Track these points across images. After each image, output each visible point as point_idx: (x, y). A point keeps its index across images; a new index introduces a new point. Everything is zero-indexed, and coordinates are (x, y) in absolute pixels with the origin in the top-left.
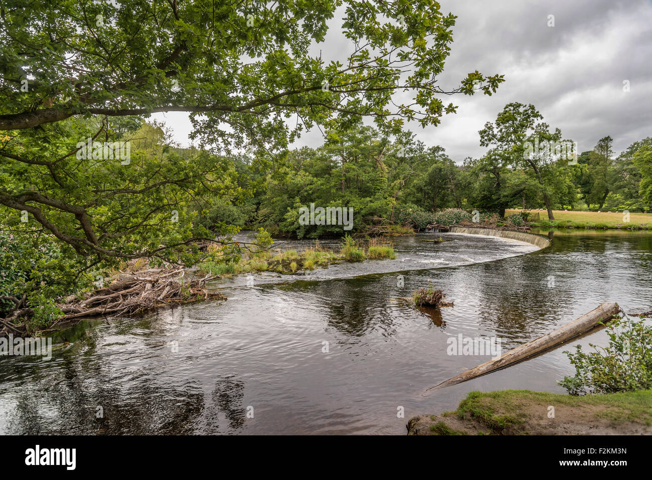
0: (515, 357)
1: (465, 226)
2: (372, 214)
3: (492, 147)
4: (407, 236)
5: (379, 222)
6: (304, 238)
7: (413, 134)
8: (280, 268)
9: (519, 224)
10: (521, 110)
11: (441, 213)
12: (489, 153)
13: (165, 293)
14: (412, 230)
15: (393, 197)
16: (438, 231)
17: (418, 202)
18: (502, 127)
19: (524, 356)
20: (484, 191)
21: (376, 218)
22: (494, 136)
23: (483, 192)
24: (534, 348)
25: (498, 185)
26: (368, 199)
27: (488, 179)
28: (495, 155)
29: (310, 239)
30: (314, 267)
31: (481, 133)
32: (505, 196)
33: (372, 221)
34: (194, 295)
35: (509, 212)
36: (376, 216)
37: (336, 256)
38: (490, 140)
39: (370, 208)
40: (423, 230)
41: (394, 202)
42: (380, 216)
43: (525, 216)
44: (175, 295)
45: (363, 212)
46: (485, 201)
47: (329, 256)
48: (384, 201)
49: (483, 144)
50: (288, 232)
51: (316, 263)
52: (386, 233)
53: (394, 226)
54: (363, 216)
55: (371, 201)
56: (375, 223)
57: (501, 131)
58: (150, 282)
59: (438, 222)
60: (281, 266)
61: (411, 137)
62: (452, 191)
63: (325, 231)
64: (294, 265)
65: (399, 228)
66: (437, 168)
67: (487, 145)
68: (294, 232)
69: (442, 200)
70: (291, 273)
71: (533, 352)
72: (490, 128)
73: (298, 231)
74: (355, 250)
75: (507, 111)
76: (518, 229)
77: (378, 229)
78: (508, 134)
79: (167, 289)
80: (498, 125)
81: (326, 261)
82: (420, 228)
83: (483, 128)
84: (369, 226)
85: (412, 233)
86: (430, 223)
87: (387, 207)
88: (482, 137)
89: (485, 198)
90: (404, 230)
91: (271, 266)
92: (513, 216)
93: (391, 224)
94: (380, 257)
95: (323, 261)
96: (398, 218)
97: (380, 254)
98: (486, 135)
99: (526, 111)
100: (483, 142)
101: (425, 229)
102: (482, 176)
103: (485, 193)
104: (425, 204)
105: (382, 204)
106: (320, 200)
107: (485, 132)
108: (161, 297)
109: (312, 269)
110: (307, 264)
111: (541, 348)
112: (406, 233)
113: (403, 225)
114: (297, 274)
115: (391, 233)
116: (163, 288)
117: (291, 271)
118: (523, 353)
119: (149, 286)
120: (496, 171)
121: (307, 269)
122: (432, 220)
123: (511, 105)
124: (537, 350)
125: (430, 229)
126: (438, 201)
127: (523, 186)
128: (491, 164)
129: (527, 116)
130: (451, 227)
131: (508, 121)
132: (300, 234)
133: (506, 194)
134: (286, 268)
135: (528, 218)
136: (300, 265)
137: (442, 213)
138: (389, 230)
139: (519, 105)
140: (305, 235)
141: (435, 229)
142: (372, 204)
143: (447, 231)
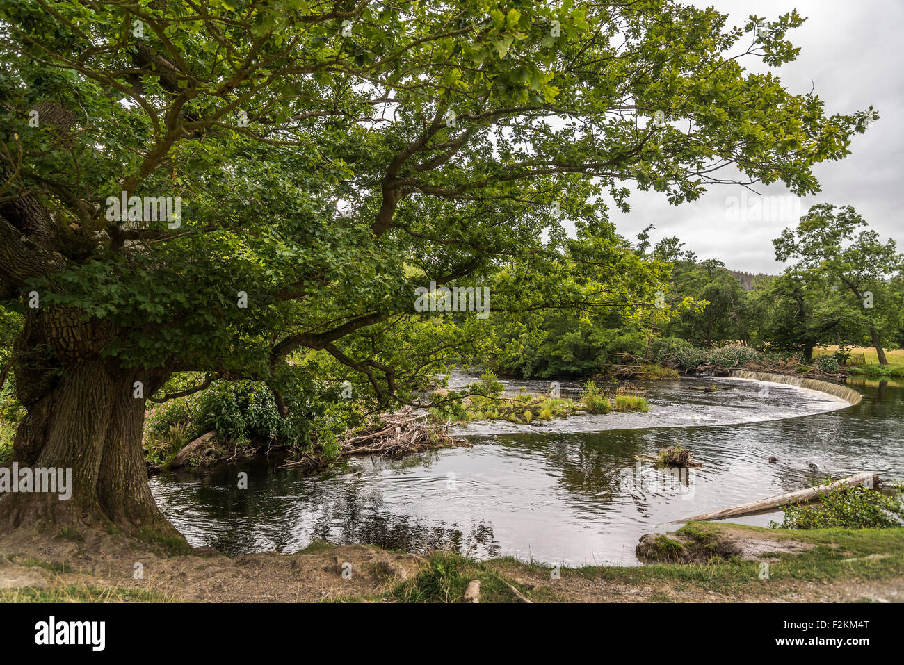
0: (743, 509)
1: (751, 369)
2: (621, 350)
3: (792, 261)
4: (668, 380)
5: (631, 360)
6: (532, 378)
7: (680, 242)
8: (513, 416)
9: (832, 370)
10: (835, 213)
11: (717, 350)
12: (787, 271)
13: (415, 437)
14: (675, 372)
15: (650, 328)
16: (713, 374)
17: (685, 335)
18: (805, 236)
19: (753, 510)
20: (780, 322)
21: (626, 355)
22: (795, 247)
23: (778, 324)
24: (765, 504)
25: (802, 314)
26: (616, 330)
27: (786, 305)
28: (796, 274)
29: (538, 378)
30: (552, 417)
31: (776, 242)
32: (811, 330)
33: (621, 358)
34: (440, 441)
35: (818, 351)
36: (626, 353)
37: (575, 405)
38: (788, 253)
39: (619, 342)
40: (691, 372)
41: (651, 335)
42: (632, 353)
43: (841, 358)
44: (424, 439)
45: (609, 347)
46: (783, 335)
47: (567, 405)
48: (637, 335)
49: (779, 258)
50: (510, 369)
51: (554, 412)
52: (640, 374)
53: (650, 367)
54: (608, 352)
55: (620, 334)
56: (625, 362)
57: (804, 241)
58: (399, 425)
59: (713, 362)
60: (513, 414)
61: (677, 246)
62: (734, 319)
63: (559, 370)
64: (528, 414)
65: (657, 368)
66: (712, 288)
67: (785, 260)
68: (518, 369)
69: (721, 330)
70: (525, 422)
71: (763, 508)
72: (790, 237)
73: (523, 368)
74: (599, 399)
75: (812, 215)
76: (829, 376)
77: (627, 369)
78: (816, 245)
79: (417, 432)
80: (801, 234)
81: (565, 411)
82: (688, 370)
83: (778, 236)
84: (616, 366)
85: (676, 377)
86: (702, 363)
87: (640, 342)
88: (777, 248)
89: (781, 331)
90: (665, 371)
91: (502, 414)
92: (823, 358)
93: (646, 363)
94: (629, 408)
95: (561, 410)
96: (657, 355)
97: (629, 405)
98: (783, 246)
99: (842, 214)
100: (779, 256)
101: (695, 371)
102: (779, 301)
103: (782, 325)
104: (696, 337)
105: (634, 338)
106: (553, 330)
107: (782, 241)
108: (412, 441)
109: (549, 420)
110: (543, 413)
111: (772, 506)
112: (667, 376)
113: (664, 366)
114: (532, 425)
115: (647, 375)
116: (413, 432)
117: (526, 420)
118: (752, 508)
119: (398, 429)
120: (797, 294)
121: (543, 419)
122: (706, 359)
123: (818, 207)
124: (767, 506)
125: (702, 372)
126: (714, 333)
127: (837, 318)
128: (790, 286)
129: (843, 221)
130: (731, 371)
131: (813, 229)
132: (527, 372)
133: (812, 326)
134: (519, 418)
135: (848, 360)
136: (536, 415)
137: (720, 350)
138: (644, 371)
139: (831, 208)
140: (532, 373)
141: (709, 371)
142: (621, 337)
143: (726, 375)
